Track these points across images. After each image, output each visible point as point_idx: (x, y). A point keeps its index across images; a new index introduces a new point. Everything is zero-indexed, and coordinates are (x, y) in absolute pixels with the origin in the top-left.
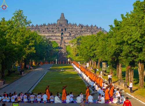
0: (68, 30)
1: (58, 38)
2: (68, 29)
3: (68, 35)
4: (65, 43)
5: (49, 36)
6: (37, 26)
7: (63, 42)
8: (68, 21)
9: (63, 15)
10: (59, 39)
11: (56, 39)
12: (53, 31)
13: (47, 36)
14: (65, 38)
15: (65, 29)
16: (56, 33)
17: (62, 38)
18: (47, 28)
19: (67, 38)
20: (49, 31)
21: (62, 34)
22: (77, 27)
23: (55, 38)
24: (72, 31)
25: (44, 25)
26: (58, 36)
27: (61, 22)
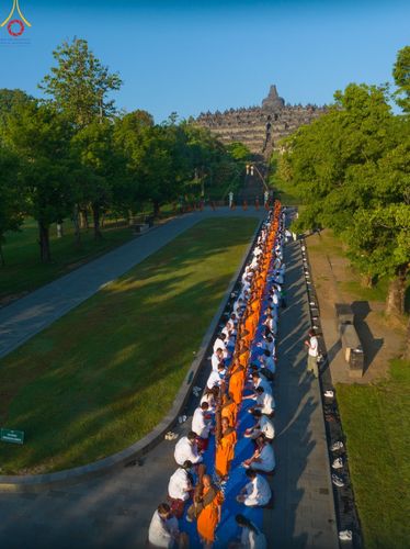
0: (283, 118)
1: (259, 135)
2: (283, 116)
3: (281, 127)
4: (273, 145)
5: (240, 133)
6: (218, 113)
7: (268, 144)
8: (283, 102)
9: (273, 88)
10: (262, 139)
11: (255, 138)
12: (249, 123)
13: (237, 134)
14: (273, 135)
15: (276, 117)
16: (255, 125)
17: (268, 135)
18: (238, 117)
19: (278, 134)
20: (241, 123)
21: (269, 126)
22: (301, 111)
23: (252, 136)
24: (290, 120)
25: (232, 111)
26: (261, 132)
27: (271, 104)
